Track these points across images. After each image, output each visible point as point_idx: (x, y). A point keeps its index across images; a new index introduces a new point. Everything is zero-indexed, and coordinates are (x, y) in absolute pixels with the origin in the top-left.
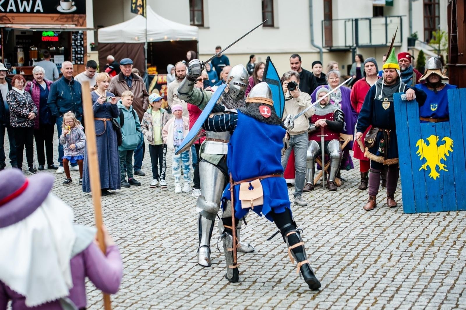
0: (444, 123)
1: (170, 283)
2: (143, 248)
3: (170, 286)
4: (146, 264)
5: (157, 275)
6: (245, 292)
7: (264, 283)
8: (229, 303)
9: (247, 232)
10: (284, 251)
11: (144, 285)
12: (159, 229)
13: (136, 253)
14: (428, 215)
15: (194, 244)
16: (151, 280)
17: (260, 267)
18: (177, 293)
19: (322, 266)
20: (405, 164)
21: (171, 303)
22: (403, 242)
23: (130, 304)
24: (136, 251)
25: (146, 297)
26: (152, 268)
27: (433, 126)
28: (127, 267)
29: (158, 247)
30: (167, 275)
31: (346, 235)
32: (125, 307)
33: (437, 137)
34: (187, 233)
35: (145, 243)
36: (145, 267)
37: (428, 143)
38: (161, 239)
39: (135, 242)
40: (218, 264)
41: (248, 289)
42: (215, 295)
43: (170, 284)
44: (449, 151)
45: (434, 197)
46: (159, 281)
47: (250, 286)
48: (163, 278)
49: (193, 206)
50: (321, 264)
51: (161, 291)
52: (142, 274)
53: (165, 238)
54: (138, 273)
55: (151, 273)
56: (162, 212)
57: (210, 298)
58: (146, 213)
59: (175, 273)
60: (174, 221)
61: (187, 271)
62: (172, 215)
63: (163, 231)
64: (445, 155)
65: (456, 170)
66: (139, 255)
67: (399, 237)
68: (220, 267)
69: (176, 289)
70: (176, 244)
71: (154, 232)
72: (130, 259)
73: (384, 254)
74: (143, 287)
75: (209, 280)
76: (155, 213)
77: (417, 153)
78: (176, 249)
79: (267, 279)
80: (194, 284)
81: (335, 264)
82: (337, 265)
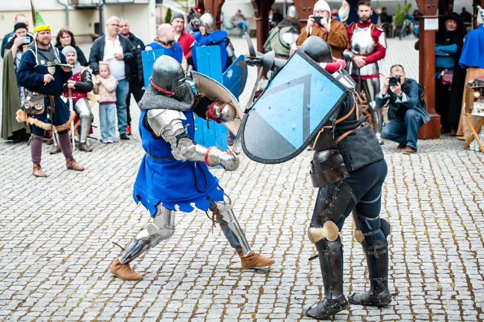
7: (12, 249)
10: (32, 216)
17: (7, 232)
19: (71, 229)
31: (96, 197)
50: (70, 227)
79: (15, 245)
81: (84, 227)
82: (86, 227)
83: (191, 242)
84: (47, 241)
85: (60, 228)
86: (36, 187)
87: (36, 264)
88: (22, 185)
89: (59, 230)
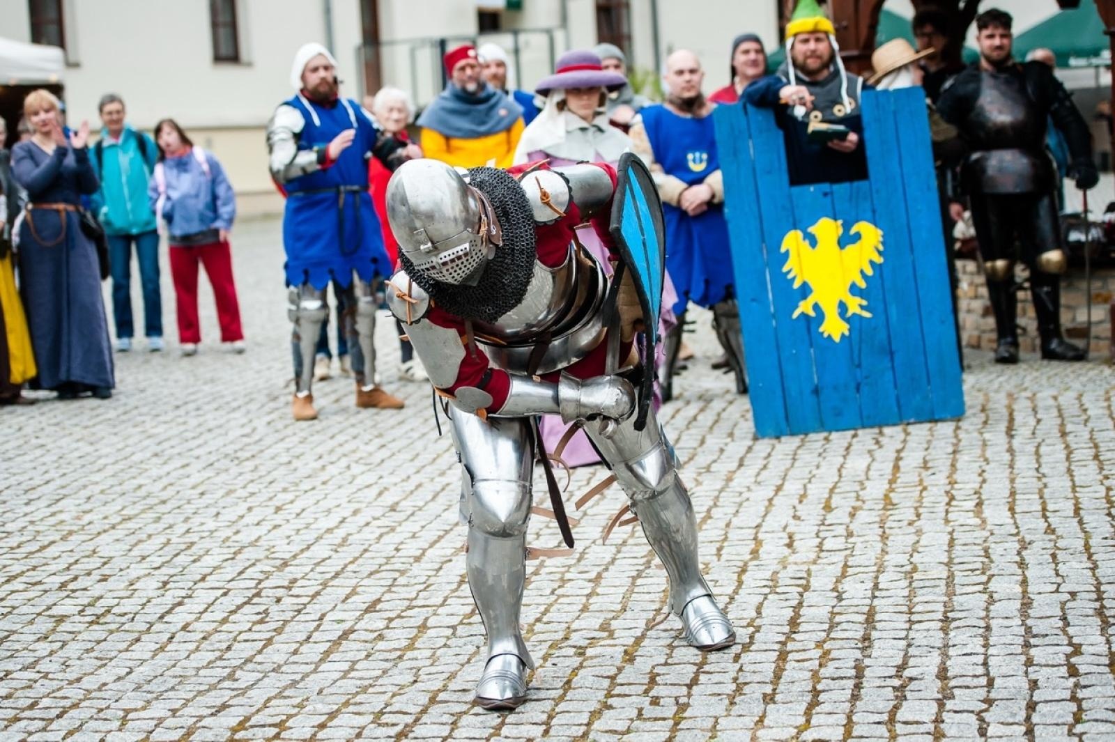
0: (856, 184)
1: (158, 646)
2: (44, 561)
3: (161, 655)
4: (68, 601)
5: (113, 627)
6: (405, 658)
7: (454, 628)
8: (371, 690)
9: (338, 506)
11: (79, 659)
12: (75, 514)
13: (27, 574)
14: (826, 439)
15: (192, 544)
16: (98, 642)
17: (422, 587)
18: (194, 673)
19: (605, 574)
20: (753, 300)
21: (188, 700)
22: (801, 502)
23: (58, 711)
24: (25, 568)
25: (100, 689)
26: (89, 611)
27: (825, 194)
28: (10, 613)
29: (88, 557)
30: (145, 627)
32: (43, 719)
33: (840, 222)
34: (159, 518)
35: (43, 548)
36: (67, 607)
37: (813, 241)
38: (90, 537)
39: (12, 548)
40: (289, 588)
41: (411, 647)
42: (315, 671)
43: (162, 649)
44: (872, 263)
45: (835, 388)
46: (125, 645)
47: (414, 639)
48: (136, 635)
49: (148, 454)
50: (600, 569)
51: (141, 668)
52: (66, 626)
53: (99, 534)
54: (51, 626)
55: (91, 623)
56: (64, 474)
57: (302, 679)
58: (21, 478)
59: (166, 619)
60: (108, 491)
61: (201, 613)
62: (96, 477)
63: (87, 518)
64: (862, 272)
65: (893, 311)
66: (38, 579)
67: (781, 493)
68: (297, 596)
69: (184, 663)
70: (141, 546)
71: (62, 522)
72: (13, 592)
73: (768, 535)
74: (78, 662)
75: (279, 631)
76: (47, 477)
77: (785, 269)
78: (144, 558)
79: (461, 618)
80: (236, 646)
81: (641, 568)
82: (646, 568)
83: (986, 597)
84: (551, 605)
85: (568, 571)
86: (444, 480)
87: (549, 664)
88: (404, 477)
89: (568, 576)
